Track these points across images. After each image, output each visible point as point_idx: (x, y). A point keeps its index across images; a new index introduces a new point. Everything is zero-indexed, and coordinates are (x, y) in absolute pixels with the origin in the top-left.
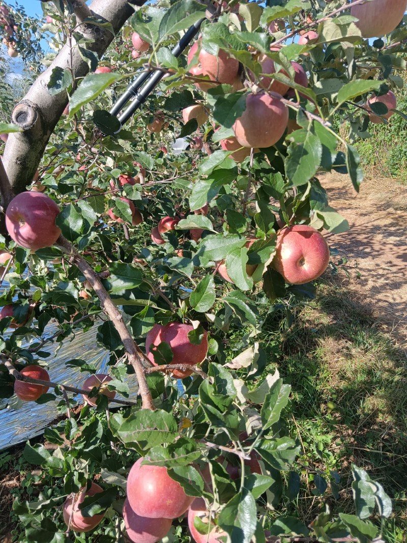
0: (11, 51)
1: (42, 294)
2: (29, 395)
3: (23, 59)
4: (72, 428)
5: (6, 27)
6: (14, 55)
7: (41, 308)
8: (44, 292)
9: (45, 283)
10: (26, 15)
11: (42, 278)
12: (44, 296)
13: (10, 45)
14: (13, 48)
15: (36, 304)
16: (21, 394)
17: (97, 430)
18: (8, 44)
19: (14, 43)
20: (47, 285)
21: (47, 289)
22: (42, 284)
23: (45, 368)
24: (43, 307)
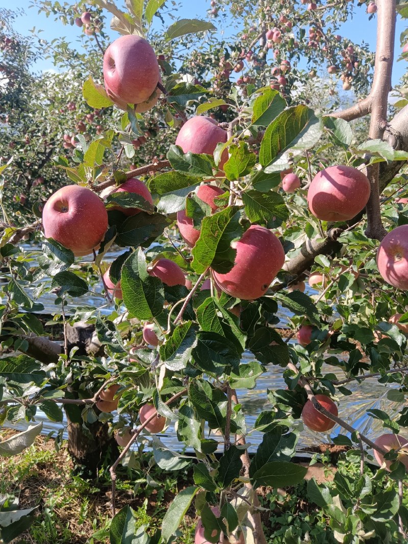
0: (346, 85)
1: (344, 325)
2: (315, 425)
3: (356, 91)
4: (364, 486)
5: (348, 65)
6: (348, 89)
7: (339, 338)
8: (346, 323)
9: (349, 314)
10: (368, 52)
11: (347, 309)
12: (346, 327)
13: (346, 80)
14: (348, 83)
15: (335, 332)
16: (308, 420)
17: (392, 502)
18: (344, 79)
19: (350, 78)
20: (349, 316)
21: (349, 320)
22: (346, 314)
23: (335, 403)
24: (342, 338)
